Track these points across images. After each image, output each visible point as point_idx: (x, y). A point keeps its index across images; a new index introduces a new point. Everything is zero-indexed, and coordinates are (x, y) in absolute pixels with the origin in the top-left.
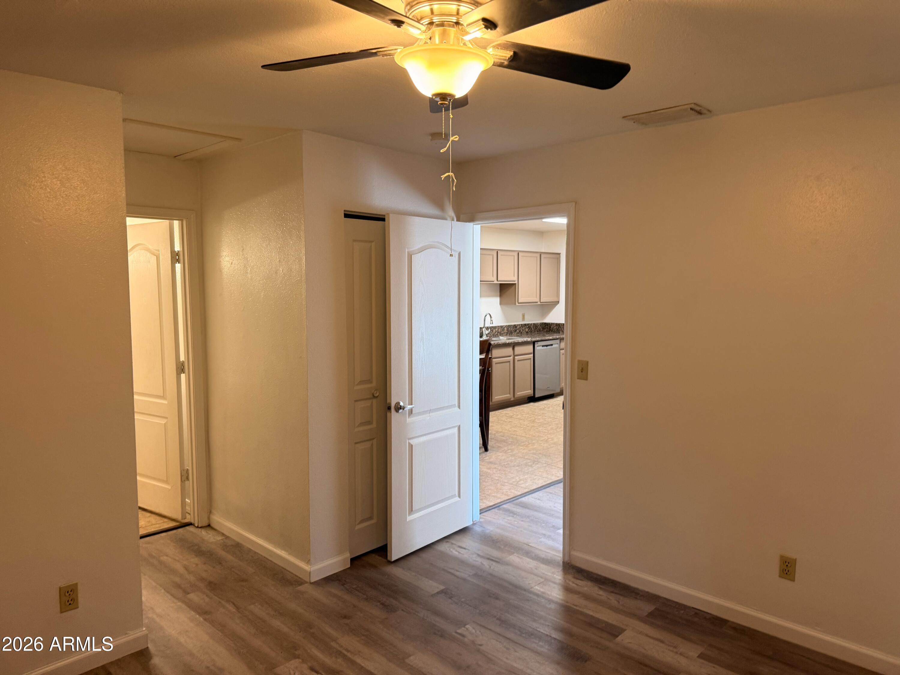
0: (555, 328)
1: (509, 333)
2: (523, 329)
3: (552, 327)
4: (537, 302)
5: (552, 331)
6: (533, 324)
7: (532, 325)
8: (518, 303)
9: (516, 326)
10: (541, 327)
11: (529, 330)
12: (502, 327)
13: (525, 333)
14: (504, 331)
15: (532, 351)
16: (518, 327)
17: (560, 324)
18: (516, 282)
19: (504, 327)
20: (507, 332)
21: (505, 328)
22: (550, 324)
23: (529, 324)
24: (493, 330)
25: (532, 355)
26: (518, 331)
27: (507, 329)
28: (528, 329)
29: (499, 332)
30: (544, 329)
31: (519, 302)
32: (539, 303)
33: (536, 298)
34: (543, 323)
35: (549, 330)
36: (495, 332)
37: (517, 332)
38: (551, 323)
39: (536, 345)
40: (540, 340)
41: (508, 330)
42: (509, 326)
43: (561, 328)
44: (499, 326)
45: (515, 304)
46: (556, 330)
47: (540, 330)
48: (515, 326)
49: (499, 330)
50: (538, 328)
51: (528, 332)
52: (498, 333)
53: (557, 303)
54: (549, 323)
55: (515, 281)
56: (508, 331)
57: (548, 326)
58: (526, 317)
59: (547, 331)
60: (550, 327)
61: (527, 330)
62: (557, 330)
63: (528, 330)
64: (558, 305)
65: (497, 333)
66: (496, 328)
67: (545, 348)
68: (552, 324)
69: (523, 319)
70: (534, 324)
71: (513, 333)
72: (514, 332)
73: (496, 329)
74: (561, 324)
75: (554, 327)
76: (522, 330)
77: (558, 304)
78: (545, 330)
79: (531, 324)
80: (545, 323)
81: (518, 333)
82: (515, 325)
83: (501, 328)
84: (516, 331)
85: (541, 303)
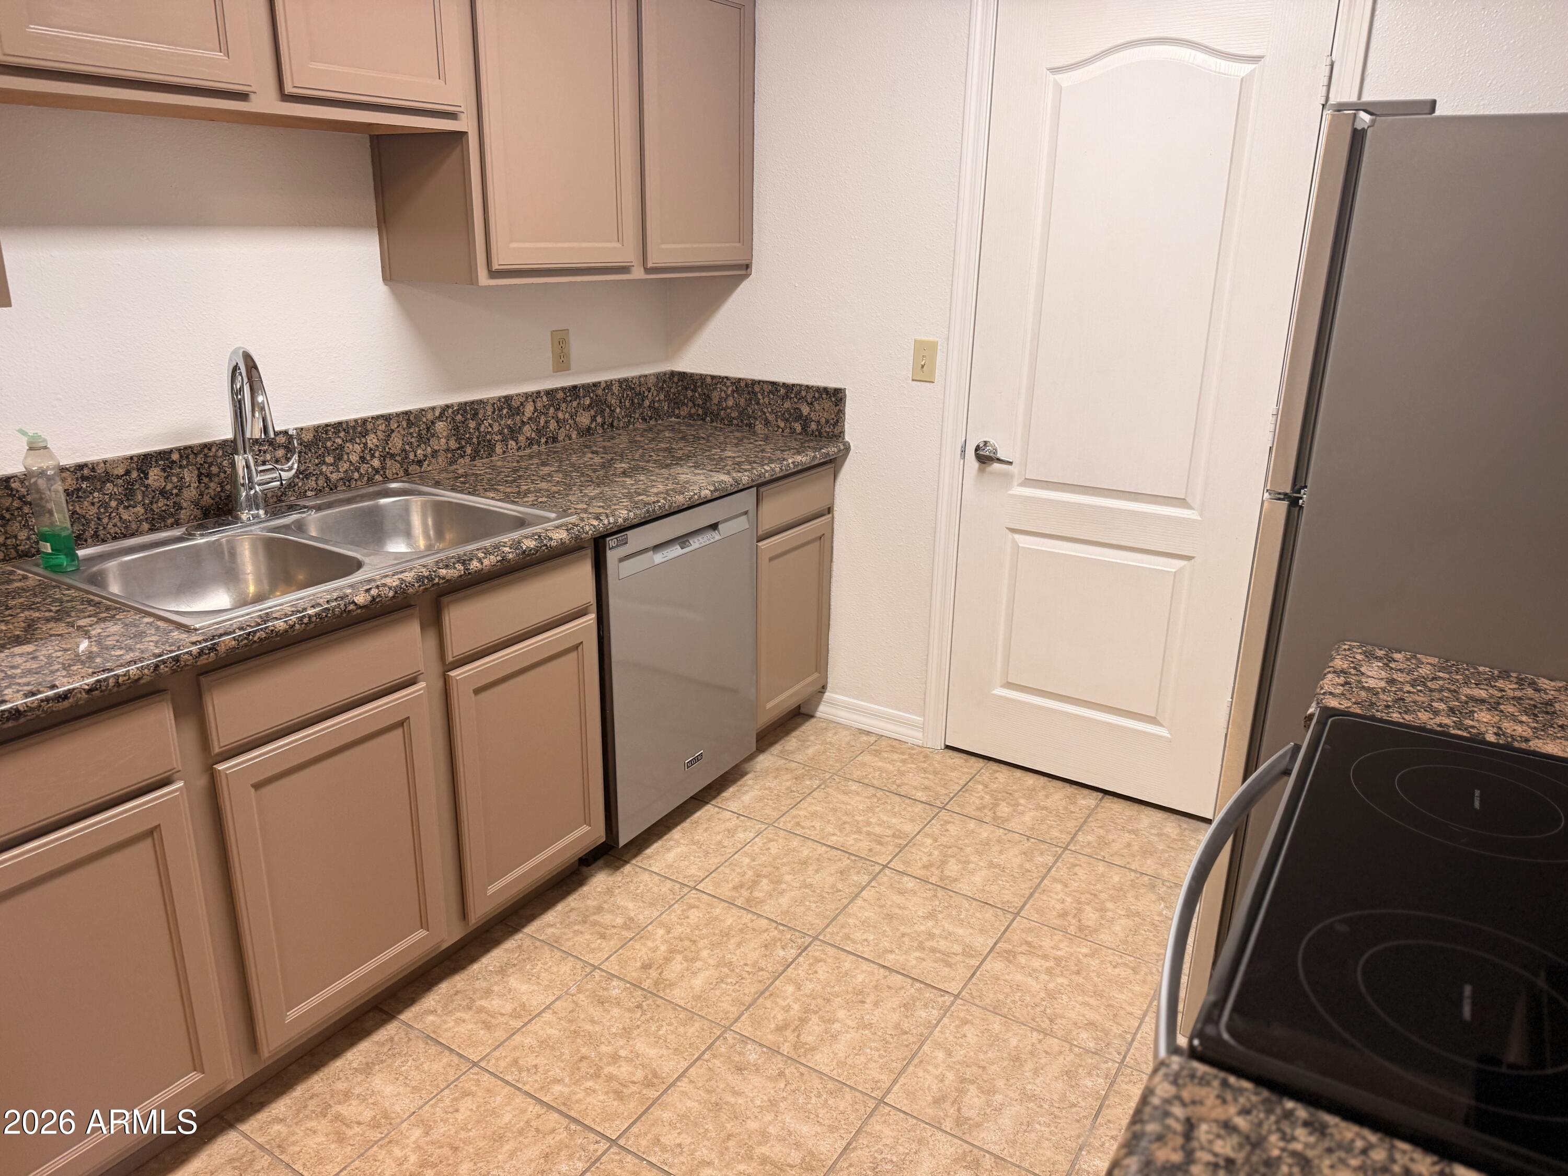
0: (730, 403)
1: (469, 450)
2: (560, 415)
3: (715, 396)
4: (625, 269)
5: (716, 417)
6: (620, 382)
7: (615, 388)
8: (493, 274)
9: (515, 404)
10: (662, 397)
11: (599, 419)
12: (409, 418)
13: (574, 435)
14: (433, 441)
15: (589, 596)
16: (529, 409)
17: (754, 382)
18: (466, 124)
19: (430, 416)
20: (453, 444)
21: (440, 426)
22: (709, 380)
23: (595, 385)
24: (341, 447)
25: (592, 617)
26: (527, 430)
27: (456, 428)
28: (592, 412)
29: (392, 456)
30: (676, 403)
31: (495, 267)
32: (638, 273)
33: (618, 245)
34: (673, 374)
35: (700, 412)
36: (362, 459)
37: (521, 438)
38: (713, 377)
39: (612, 556)
40: (636, 521)
41: (457, 431)
42: (463, 408)
43: (758, 403)
44: (387, 418)
45: (472, 279)
46: (735, 414)
47: (657, 413)
48: (510, 407)
49: (396, 443)
50: (647, 403)
51: (589, 428)
52: (389, 462)
53: (743, 272)
54: (702, 377)
55: (452, 116)
56: (458, 440)
57: (694, 391)
58: (576, 348)
59: (691, 416)
60: (708, 398)
61: (584, 419)
62: (741, 413)
63: (593, 419)
64: (745, 285)
65: (376, 463)
66: (364, 434)
67: (675, 551)
68: (718, 380)
69: (562, 362)
70: (625, 384)
71: (499, 449)
72: (504, 440)
73: (372, 440)
74: (759, 382)
75: (727, 396)
76: (553, 425)
77: (747, 276)
78: (684, 411)
79: (609, 385)
80: (683, 375)
81: (531, 442)
82: (508, 399)
83: (410, 424)
84: (514, 432)
85: (648, 271)
